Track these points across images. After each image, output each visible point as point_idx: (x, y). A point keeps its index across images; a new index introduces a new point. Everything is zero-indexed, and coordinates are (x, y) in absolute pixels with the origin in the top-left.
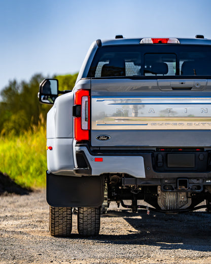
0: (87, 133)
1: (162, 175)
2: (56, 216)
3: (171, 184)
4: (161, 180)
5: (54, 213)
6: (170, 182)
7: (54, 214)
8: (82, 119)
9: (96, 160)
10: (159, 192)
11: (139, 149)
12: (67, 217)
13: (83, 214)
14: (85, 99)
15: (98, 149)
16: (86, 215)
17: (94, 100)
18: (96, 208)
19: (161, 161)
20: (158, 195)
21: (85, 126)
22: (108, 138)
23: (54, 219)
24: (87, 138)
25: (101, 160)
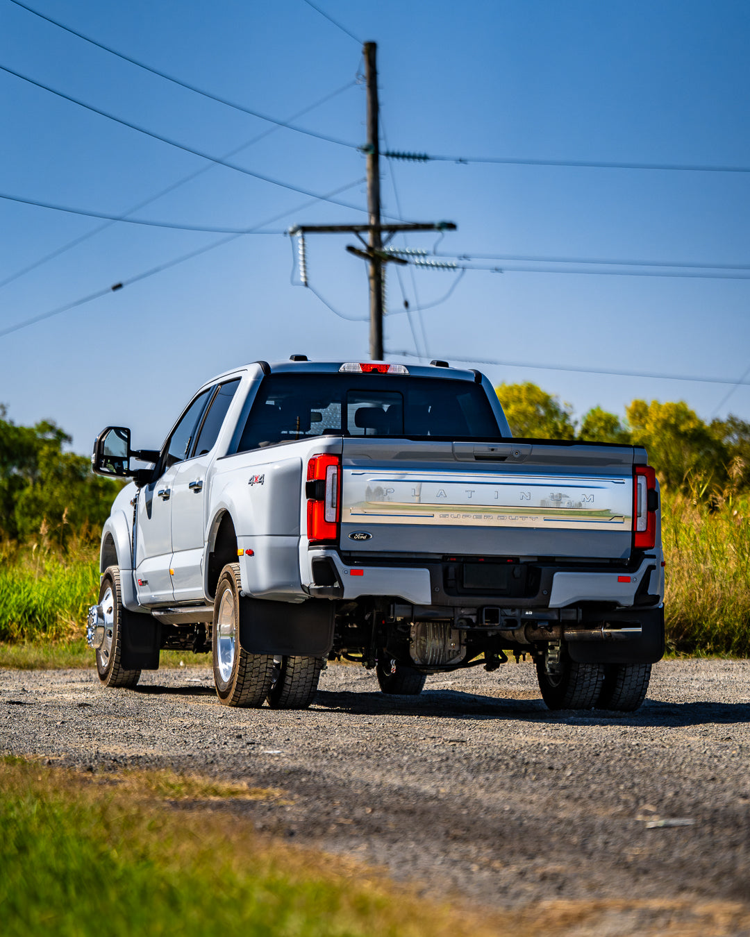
0: (334, 527)
1: (458, 600)
2: (248, 669)
3: (471, 617)
4: (454, 607)
5: (244, 665)
6: (468, 613)
7: (246, 667)
8: (327, 505)
9: (353, 573)
10: (413, 635)
11: (414, 556)
12: (266, 672)
13: (294, 668)
14: (332, 471)
15: (348, 555)
16: (299, 670)
17: (347, 472)
18: (316, 659)
19: (453, 577)
20: (411, 639)
21: (331, 515)
22: (368, 536)
23: (244, 676)
24: (333, 536)
25: (360, 573)
